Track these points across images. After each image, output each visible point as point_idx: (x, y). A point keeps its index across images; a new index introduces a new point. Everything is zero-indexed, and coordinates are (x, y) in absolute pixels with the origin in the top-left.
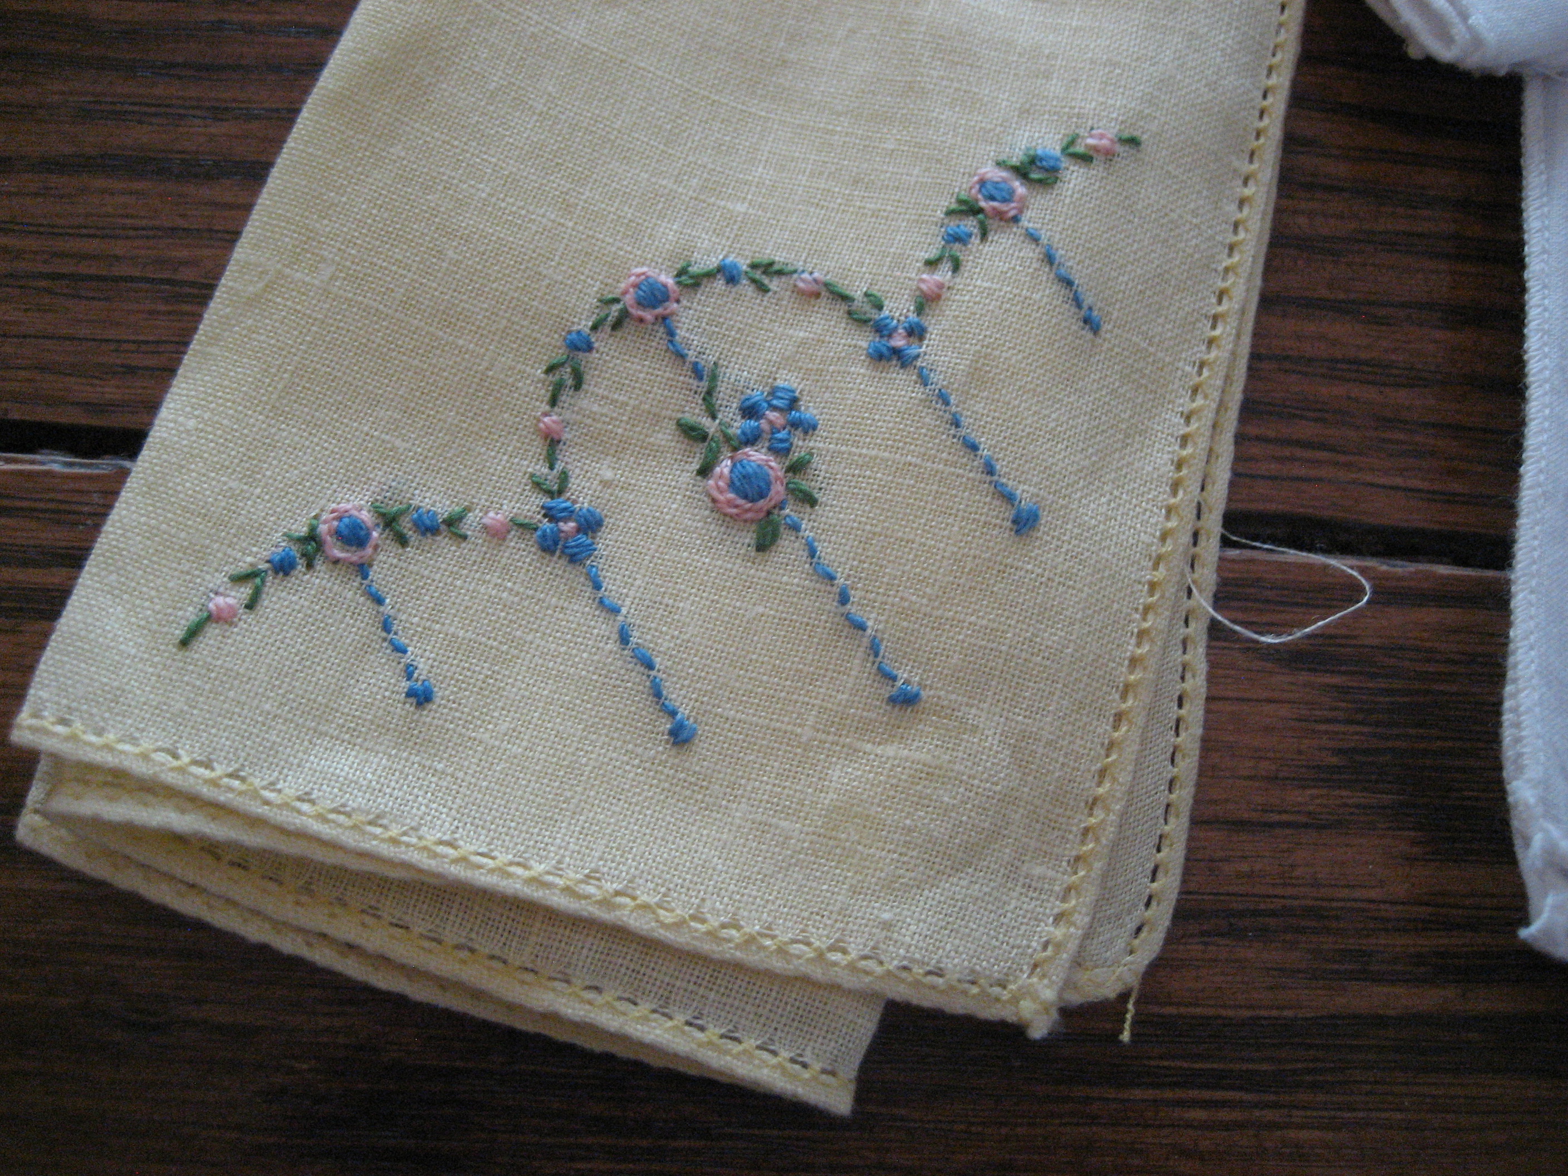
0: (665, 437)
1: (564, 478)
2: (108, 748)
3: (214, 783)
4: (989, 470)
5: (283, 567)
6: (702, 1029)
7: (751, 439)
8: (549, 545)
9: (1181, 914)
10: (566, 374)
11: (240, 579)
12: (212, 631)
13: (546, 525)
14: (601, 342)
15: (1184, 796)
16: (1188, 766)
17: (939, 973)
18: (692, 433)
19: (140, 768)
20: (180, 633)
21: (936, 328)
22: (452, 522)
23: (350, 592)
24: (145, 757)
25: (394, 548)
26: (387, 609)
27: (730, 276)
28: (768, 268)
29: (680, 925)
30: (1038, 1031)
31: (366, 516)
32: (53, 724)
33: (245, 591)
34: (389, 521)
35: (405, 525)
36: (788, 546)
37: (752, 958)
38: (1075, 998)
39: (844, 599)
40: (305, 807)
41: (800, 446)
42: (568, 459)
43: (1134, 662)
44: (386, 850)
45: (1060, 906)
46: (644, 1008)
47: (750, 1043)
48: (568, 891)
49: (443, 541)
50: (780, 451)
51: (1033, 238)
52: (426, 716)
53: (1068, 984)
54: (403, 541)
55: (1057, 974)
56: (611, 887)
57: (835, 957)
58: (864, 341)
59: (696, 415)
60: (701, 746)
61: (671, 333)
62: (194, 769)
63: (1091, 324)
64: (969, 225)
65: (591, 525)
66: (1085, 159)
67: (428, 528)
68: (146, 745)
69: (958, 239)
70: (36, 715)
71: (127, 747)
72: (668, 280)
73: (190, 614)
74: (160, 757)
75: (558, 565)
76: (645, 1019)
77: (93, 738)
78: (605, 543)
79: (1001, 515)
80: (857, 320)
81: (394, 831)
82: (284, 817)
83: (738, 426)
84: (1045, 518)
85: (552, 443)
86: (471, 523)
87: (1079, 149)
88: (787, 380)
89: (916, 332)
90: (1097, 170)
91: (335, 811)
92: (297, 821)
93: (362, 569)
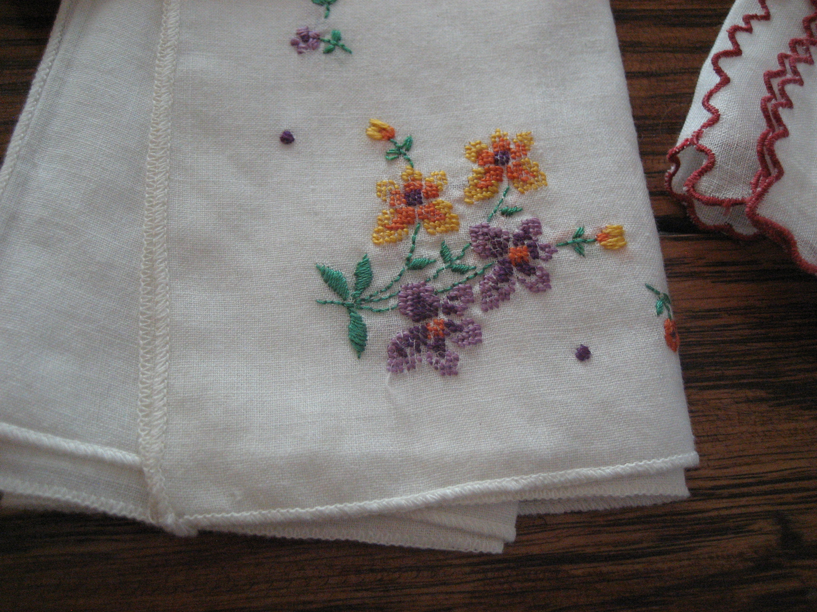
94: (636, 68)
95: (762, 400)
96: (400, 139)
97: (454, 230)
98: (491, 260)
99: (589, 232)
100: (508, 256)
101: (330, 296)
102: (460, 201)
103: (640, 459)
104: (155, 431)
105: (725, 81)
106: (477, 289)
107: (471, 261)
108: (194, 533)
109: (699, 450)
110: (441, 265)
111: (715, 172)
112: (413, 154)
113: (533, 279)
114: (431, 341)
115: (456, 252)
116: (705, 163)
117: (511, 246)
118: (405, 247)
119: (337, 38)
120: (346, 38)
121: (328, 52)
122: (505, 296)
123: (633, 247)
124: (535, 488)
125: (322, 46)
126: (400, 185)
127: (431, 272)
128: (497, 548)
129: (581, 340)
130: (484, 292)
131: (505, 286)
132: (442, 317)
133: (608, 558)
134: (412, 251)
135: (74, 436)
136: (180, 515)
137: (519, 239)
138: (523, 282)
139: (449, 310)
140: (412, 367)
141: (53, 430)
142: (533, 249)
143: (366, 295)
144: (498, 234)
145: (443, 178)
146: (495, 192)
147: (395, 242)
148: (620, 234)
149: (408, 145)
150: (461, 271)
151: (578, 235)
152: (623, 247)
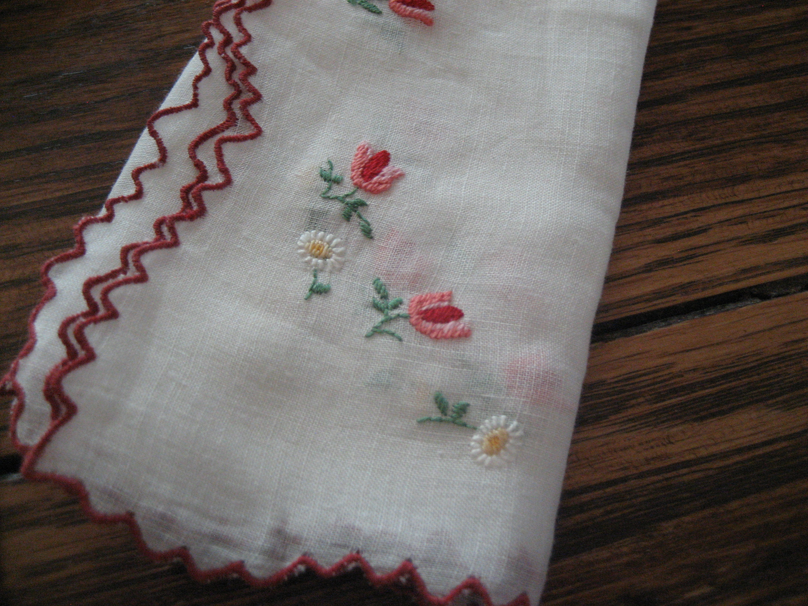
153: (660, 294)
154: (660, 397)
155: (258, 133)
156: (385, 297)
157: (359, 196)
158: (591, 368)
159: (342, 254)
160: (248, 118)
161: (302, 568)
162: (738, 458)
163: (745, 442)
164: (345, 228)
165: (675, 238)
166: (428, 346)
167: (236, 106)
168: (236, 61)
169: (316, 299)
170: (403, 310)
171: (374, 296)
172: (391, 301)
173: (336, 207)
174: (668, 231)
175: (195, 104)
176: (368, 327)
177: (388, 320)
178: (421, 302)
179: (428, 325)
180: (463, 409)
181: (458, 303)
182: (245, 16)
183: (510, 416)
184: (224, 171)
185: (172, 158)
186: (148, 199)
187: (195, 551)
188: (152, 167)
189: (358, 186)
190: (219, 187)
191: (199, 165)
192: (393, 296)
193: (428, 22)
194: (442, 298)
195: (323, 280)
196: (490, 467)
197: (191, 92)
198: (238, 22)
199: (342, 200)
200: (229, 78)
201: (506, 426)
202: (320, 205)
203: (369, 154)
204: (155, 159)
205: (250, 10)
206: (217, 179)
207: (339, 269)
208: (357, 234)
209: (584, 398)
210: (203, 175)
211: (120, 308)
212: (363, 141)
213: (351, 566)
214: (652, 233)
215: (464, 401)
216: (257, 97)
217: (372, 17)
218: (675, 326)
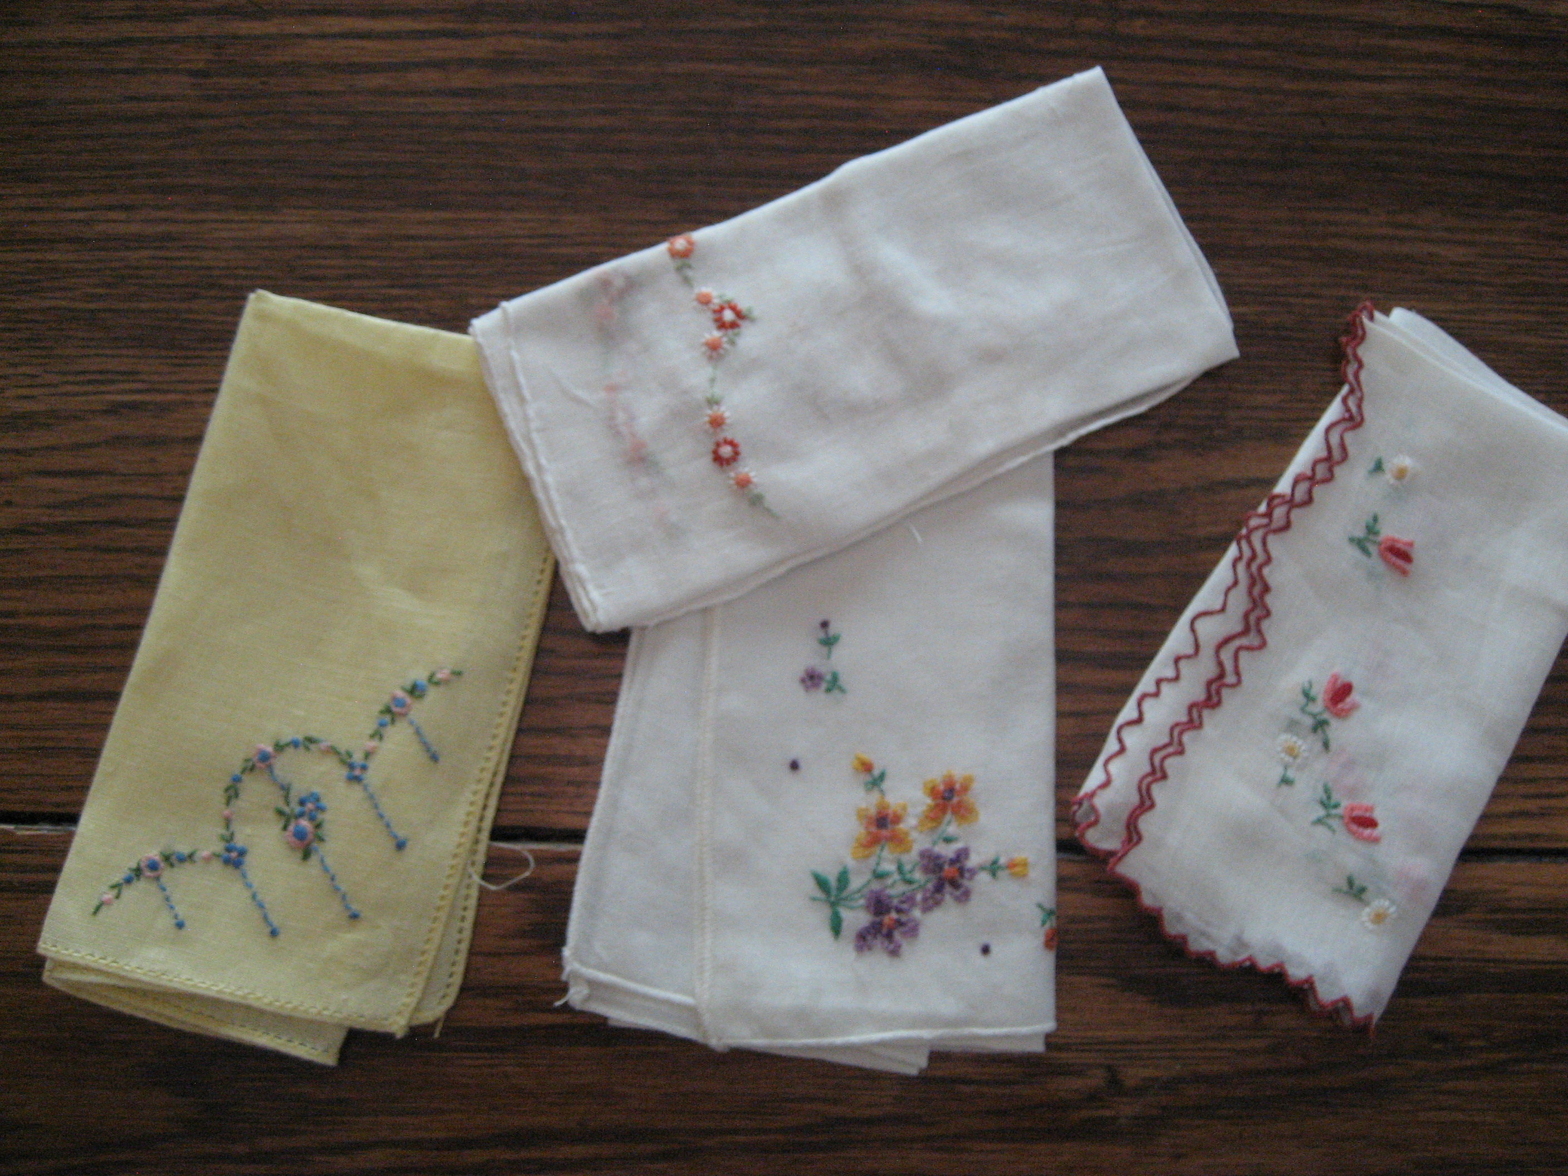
0: (271, 815)
1: (232, 835)
2: (70, 955)
3: (107, 965)
4: (388, 826)
5: (128, 881)
6: (280, 1038)
7: (301, 815)
8: (227, 862)
9: (464, 989)
10: (232, 792)
11: (113, 887)
12: (104, 909)
13: (226, 854)
14: (246, 778)
15: (464, 946)
16: (467, 934)
17: (362, 1016)
18: (280, 813)
19: (82, 962)
20: (92, 910)
21: (373, 765)
22: (191, 856)
23: (153, 887)
24: (83, 957)
25: (169, 868)
26: (168, 893)
27: (295, 744)
28: (310, 740)
29: (271, 1004)
30: (400, 1034)
31: (157, 858)
32: (51, 947)
33: (115, 891)
34: (167, 858)
35: (173, 859)
36: (314, 859)
37: (297, 1014)
38: (415, 1022)
39: (333, 879)
40: (139, 971)
41: (320, 816)
42: (235, 827)
43: (443, 898)
44: (169, 984)
45: (410, 990)
46: (258, 1033)
47: (296, 1043)
48: (231, 994)
49: (187, 865)
50: (312, 819)
51: (411, 723)
52: (183, 932)
53: (411, 1018)
54: (172, 865)
55: (407, 1015)
56: (246, 991)
57: (325, 1012)
58: (344, 772)
59: (281, 804)
60: (282, 936)
61: (271, 772)
62: (101, 961)
63: (434, 758)
64: (387, 718)
65: (242, 853)
66: (437, 684)
67: (182, 859)
68: (83, 953)
69: (382, 725)
70: (45, 943)
71: (76, 955)
72: (270, 749)
73: (95, 903)
74: (89, 957)
75: (230, 870)
76: (260, 1036)
77: (65, 952)
78: (248, 860)
79: (391, 844)
80: (343, 762)
81: (170, 977)
82: (130, 975)
83: (298, 809)
84: (409, 844)
85: (228, 822)
86: (197, 857)
87: (435, 679)
88: (316, 789)
89: (364, 768)
90: (441, 689)
91: (151, 971)
92: (137, 976)
93: (157, 878)
94: (1067, 707)
95: (1108, 986)
96: (876, 772)
97: (908, 850)
98: (931, 876)
99: (1003, 861)
100: (943, 874)
101: (819, 894)
102: (915, 828)
103: (1013, 1025)
104: (706, 986)
105: (1122, 750)
106: (919, 897)
107: (918, 876)
108: (727, 1050)
109: (1059, 1019)
110: (896, 877)
111: (1099, 827)
112: (886, 785)
113: (958, 893)
114: (885, 931)
115: (907, 867)
116: (1093, 819)
117: (946, 867)
118: (872, 862)
119: (835, 678)
120: (843, 680)
121: (828, 690)
122: (938, 903)
123: (1033, 874)
124: (941, 1039)
125: (824, 686)
126: (873, 812)
127: (889, 881)
128: (913, 1071)
129: (985, 940)
130: (925, 899)
131: (938, 896)
132: (894, 915)
133: (987, 1083)
134: (878, 864)
135: (656, 986)
136: (720, 1039)
137: (953, 862)
138: (951, 894)
139: (899, 911)
140: (870, 948)
141: (644, 981)
142: (961, 871)
143: (844, 894)
144: (938, 857)
145: (904, 808)
146: (940, 823)
147: (867, 857)
148: (1025, 864)
149: (882, 777)
150: (910, 882)
151: (995, 862)
152: (1025, 876)
153: (1515, 837)
154: (1493, 911)
155: (1263, 645)
156: (1329, 798)
157: (1326, 716)
158: (1453, 879)
159: (1307, 758)
160: (1259, 632)
161: (1248, 963)
162: (1533, 967)
163: (1538, 958)
164: (1311, 738)
165: (1538, 796)
166: (1351, 841)
167: (1252, 618)
168: (1257, 578)
169: (1285, 788)
170: (1340, 811)
171: (1321, 794)
172: (1333, 802)
173: (1309, 721)
174: (1532, 789)
175: (1223, 609)
176: (1314, 816)
177: (1328, 816)
178: (1352, 809)
179: (1354, 827)
180: (1363, 890)
181: (1377, 815)
182: (1271, 539)
183: (1393, 902)
184: (1237, 673)
185: (1202, 652)
186: (1183, 682)
187: (1191, 939)
188: (1188, 657)
189: (1327, 708)
190: (1233, 686)
191: (1220, 664)
192: (1336, 797)
193: (1404, 573)
194: (1367, 810)
195: (1291, 774)
196: (1371, 932)
197: (1222, 598)
198: (1264, 543)
199: (1314, 716)
200: (1250, 593)
201: (1389, 908)
202: (1297, 715)
203: (1339, 683)
204: (1190, 651)
205: (1276, 531)
206: (1230, 678)
207: (1301, 768)
208: (1318, 746)
209: (1441, 899)
210: (1222, 675)
211: (1169, 772)
212: (1337, 669)
213: (1277, 970)
214: (1522, 789)
215: (1365, 884)
216: (1268, 614)
217: (1363, 558)
218: (1518, 864)
